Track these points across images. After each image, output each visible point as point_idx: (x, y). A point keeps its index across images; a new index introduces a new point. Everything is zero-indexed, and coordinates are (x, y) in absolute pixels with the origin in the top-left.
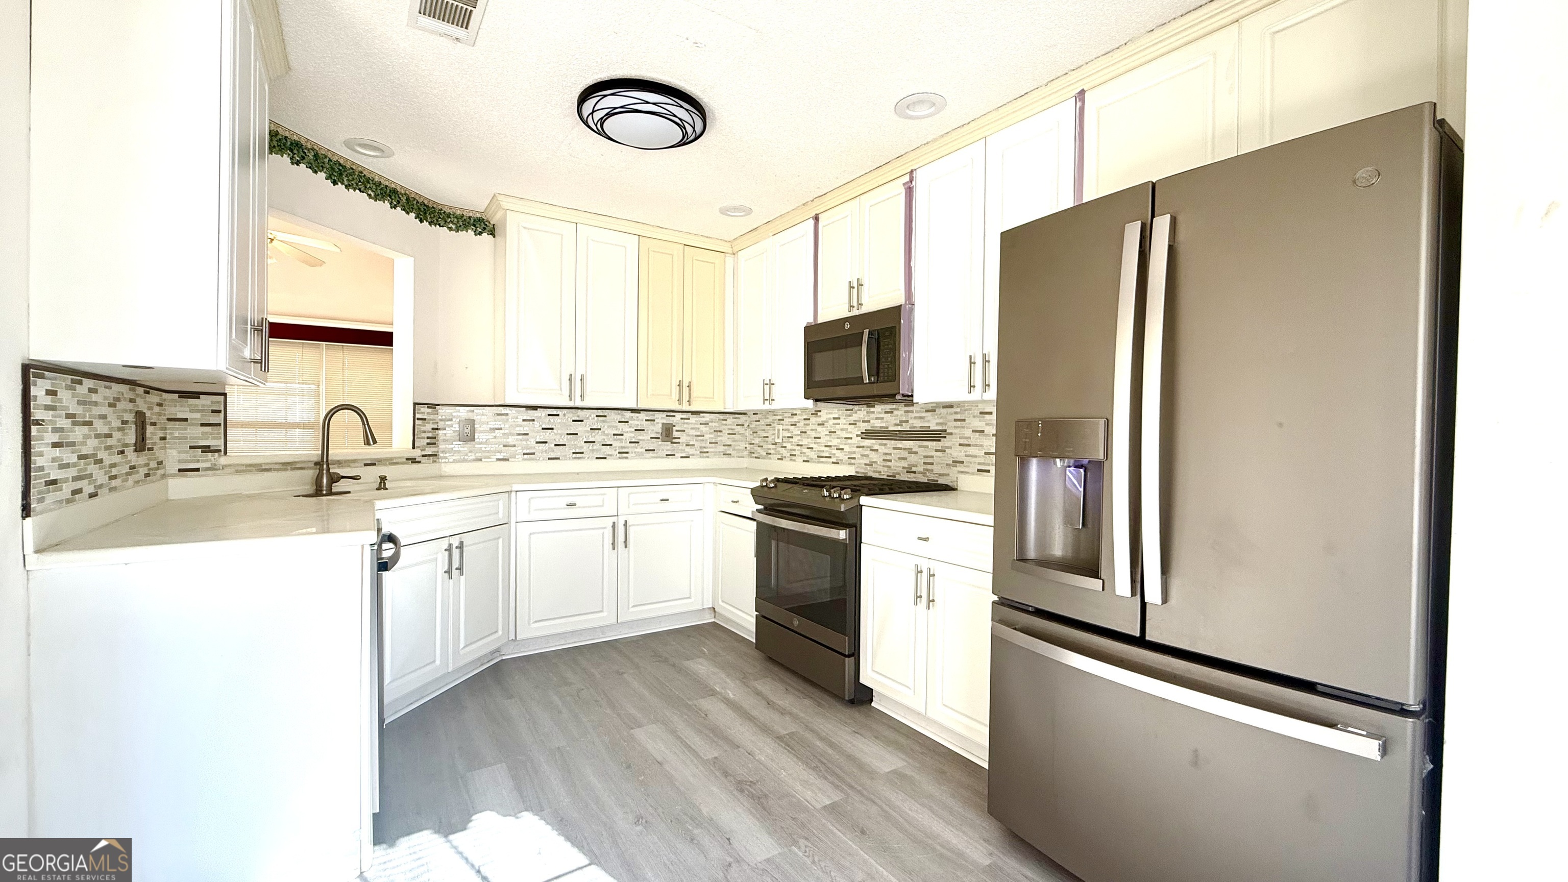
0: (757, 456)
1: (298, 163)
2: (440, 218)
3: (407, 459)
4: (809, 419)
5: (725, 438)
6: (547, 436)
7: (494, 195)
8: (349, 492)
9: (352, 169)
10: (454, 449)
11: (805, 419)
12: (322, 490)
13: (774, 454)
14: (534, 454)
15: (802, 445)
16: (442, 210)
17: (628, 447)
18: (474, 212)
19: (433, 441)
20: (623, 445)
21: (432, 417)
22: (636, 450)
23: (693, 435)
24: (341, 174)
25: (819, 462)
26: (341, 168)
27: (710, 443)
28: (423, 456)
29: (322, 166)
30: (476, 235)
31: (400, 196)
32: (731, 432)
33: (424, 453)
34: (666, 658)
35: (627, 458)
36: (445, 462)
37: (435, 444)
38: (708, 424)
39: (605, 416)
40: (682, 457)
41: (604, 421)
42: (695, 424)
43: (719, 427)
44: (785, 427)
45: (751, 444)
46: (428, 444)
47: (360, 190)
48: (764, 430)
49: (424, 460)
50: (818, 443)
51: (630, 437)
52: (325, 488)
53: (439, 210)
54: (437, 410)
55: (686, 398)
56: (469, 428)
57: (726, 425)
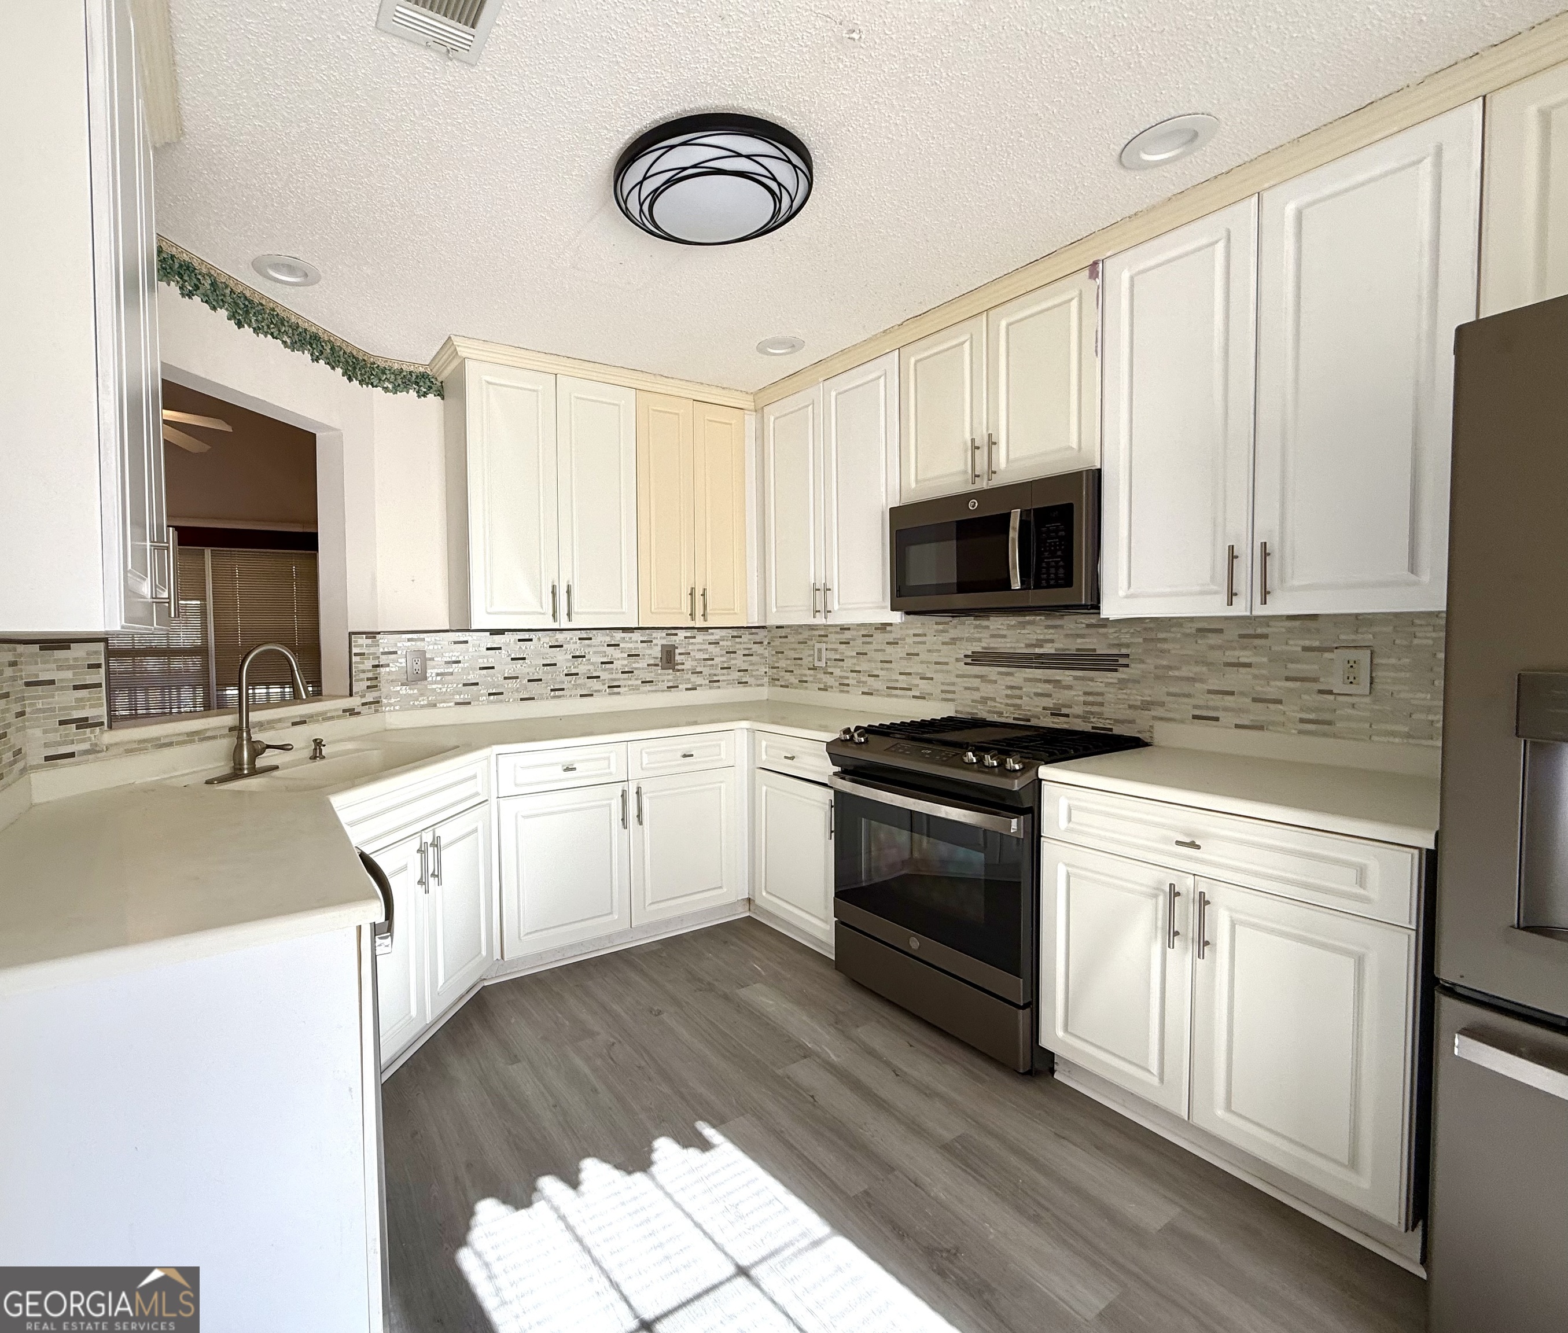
0: (783, 684)
1: (190, 295)
2: (372, 374)
3: (344, 711)
4: (872, 636)
5: (739, 662)
6: (518, 667)
7: (450, 337)
8: (276, 768)
9: (262, 305)
10: (401, 692)
11: (863, 636)
12: (242, 769)
13: (812, 682)
14: (502, 693)
15: (859, 672)
16: (374, 363)
17: (619, 680)
18: (416, 366)
19: (374, 683)
20: (614, 676)
21: (372, 650)
22: (630, 683)
23: (700, 659)
24: (247, 312)
25: (889, 696)
26: (247, 303)
27: (722, 668)
28: (363, 704)
29: (222, 300)
30: (419, 397)
31: (323, 344)
32: (746, 652)
33: (364, 700)
34: (709, 984)
35: (619, 693)
36: (390, 711)
37: (376, 686)
38: (718, 643)
39: (590, 639)
40: (687, 689)
41: (589, 646)
42: (702, 644)
43: (732, 646)
44: (830, 646)
45: (772, 668)
46: (368, 687)
47: (272, 334)
48: (795, 649)
49: (364, 710)
50: (887, 669)
51: (623, 665)
52: (246, 766)
53: (372, 364)
54: (378, 641)
55: (699, 611)
56: (419, 663)
57: (741, 643)
